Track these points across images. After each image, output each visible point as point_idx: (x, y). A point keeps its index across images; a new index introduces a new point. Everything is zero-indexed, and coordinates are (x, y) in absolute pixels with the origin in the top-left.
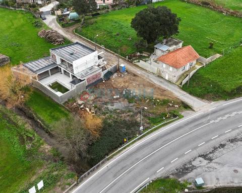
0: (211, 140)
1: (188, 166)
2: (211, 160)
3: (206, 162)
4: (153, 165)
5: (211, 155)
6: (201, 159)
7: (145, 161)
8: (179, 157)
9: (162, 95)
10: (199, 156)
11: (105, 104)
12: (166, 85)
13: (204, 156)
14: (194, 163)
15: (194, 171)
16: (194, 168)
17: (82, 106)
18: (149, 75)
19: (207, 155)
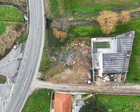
0: (23, 68)
1: (23, 51)
2: (18, 60)
3: (19, 58)
4: (32, 42)
5: (19, 62)
6: (21, 58)
7: (35, 41)
8: (27, 52)
9: (56, 78)
10: (22, 58)
11: (74, 55)
12: (60, 87)
13: (21, 59)
14: (22, 54)
15: (20, 51)
16: (21, 52)
17: (79, 44)
18: (74, 89)
19: (20, 61)
